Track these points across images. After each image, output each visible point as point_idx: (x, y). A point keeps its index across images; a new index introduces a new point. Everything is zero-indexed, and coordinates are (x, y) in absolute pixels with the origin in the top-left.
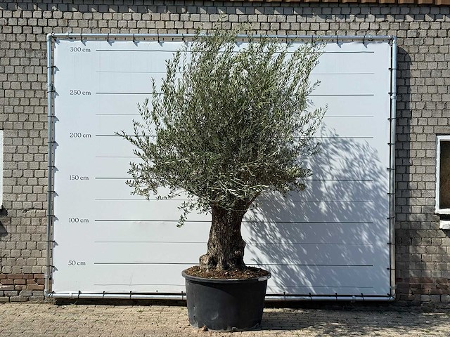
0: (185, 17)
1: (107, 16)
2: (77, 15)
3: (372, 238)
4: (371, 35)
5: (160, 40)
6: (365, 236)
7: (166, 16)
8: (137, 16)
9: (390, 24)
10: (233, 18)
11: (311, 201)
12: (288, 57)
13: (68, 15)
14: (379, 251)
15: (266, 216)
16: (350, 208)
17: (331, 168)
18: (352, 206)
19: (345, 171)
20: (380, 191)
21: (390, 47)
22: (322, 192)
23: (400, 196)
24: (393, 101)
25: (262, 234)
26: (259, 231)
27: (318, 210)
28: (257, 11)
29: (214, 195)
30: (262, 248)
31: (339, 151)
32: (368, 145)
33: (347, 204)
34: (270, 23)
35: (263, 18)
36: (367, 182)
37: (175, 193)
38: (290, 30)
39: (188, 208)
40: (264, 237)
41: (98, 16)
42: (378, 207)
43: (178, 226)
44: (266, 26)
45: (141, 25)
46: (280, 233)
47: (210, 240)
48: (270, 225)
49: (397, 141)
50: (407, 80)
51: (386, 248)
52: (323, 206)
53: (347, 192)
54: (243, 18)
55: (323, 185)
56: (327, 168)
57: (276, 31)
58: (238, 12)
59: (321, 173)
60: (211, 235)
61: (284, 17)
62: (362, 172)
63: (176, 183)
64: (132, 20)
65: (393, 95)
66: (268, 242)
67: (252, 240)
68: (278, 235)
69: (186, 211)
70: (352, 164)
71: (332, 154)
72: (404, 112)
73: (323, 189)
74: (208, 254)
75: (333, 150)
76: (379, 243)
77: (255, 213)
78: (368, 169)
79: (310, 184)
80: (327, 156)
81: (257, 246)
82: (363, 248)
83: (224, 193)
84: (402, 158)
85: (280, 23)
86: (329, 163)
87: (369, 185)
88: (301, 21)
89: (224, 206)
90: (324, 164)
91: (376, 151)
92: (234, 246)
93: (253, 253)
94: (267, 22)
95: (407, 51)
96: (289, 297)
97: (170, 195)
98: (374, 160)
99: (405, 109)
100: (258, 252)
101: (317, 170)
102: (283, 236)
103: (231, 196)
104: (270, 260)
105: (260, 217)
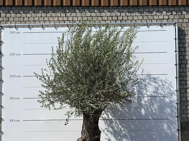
0: (68, 14)
1: (28, 15)
2: (13, 15)
3: (169, 127)
4: (165, 21)
5: (56, 26)
6: (165, 126)
7: (59, 15)
8: (44, 15)
9: (174, 16)
10: (93, 14)
11: (136, 108)
12: (121, 34)
13: (8, 15)
14: (173, 135)
15: (112, 116)
16: (157, 112)
17: (147, 91)
18: (158, 111)
19: (154, 92)
21: (175, 28)
22: (143, 104)
23: (183, 104)
24: (177, 55)
25: (111, 126)
26: (110, 124)
27: (140, 113)
28: (105, 11)
29: (83, 108)
30: (111, 133)
31: (152, 83)
32: (166, 79)
33: (155, 110)
34: (112, 16)
35: (108, 14)
37: (63, 106)
38: (123, 20)
39: (70, 114)
40: (112, 128)
41: (24, 15)
42: (172, 111)
43: (65, 124)
44: (110, 18)
45: (46, 19)
47: (82, 130)
49: (180, 76)
50: (184, 44)
51: (176, 132)
52: (143, 112)
53: (156, 103)
54: (99, 14)
55: (143, 100)
56: (145, 91)
57: (116, 20)
58: (96, 11)
59: (142, 94)
60: (83, 127)
61: (119, 13)
62: (163, 93)
63: (63, 101)
64: (41, 17)
65: (177, 52)
66: (114, 130)
67: (106, 129)
68: (120, 126)
69: (69, 116)
70: (158, 89)
71: (148, 84)
72: (183, 61)
73: (143, 102)
74: (81, 138)
75: (148, 82)
76: (173, 130)
78: (166, 91)
79: (136, 100)
80: (145, 86)
81: (108, 131)
82: (165, 133)
83: (88, 107)
84: (183, 84)
85: (117, 16)
86: (146, 89)
87: (167, 100)
88: (128, 15)
89: (88, 113)
90: (144, 89)
91: (171, 83)
92: (95, 133)
93: (107, 135)
94: (111, 16)
95: (183, 29)
97: (61, 107)
98: (170, 87)
99: (184, 59)
100: (110, 135)
101: (140, 92)
102: (122, 127)
103: (92, 108)
105: (110, 117)
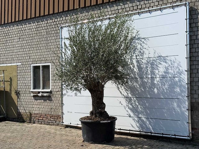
2: (69, 17)
6: (175, 105)
7: (96, 12)
8: (87, 14)
10: (119, 7)
11: (150, 88)
13: (67, 18)
14: (183, 113)
15: (132, 95)
16: (168, 91)
17: (159, 72)
19: (165, 72)
20: (182, 82)
21: (186, 8)
22: (155, 84)
23: (195, 85)
24: (188, 36)
25: (131, 103)
26: (130, 102)
27: (154, 92)
28: (128, 3)
30: (131, 109)
31: (162, 63)
32: (176, 59)
33: (166, 89)
34: (133, 7)
35: (130, 5)
36: (176, 78)
38: (142, 8)
40: (131, 104)
44: (132, 9)
46: (138, 103)
48: (134, 99)
50: (197, 23)
51: (186, 112)
52: (156, 90)
53: (166, 83)
54: (123, 7)
55: (155, 80)
56: (157, 71)
57: (136, 10)
58: (121, 4)
59: (154, 74)
61: (139, 2)
62: (173, 73)
64: (85, 16)
65: (188, 32)
66: (133, 107)
67: (127, 105)
68: (137, 104)
70: (168, 68)
71: (159, 64)
72: (196, 40)
73: (156, 82)
75: (159, 62)
76: (183, 109)
77: (128, 93)
78: (176, 71)
79: (150, 80)
80: (157, 66)
81: (129, 108)
84: (195, 65)
85: (137, 6)
86: (158, 69)
88: (146, 3)
90: (155, 69)
91: (180, 62)
92: (99, 107)
93: (127, 111)
94: (132, 7)
95: (196, 8)
96: (142, 133)
98: (179, 67)
99: (196, 39)
100: (129, 111)
101: (153, 73)
104: (134, 115)
105: (130, 95)
